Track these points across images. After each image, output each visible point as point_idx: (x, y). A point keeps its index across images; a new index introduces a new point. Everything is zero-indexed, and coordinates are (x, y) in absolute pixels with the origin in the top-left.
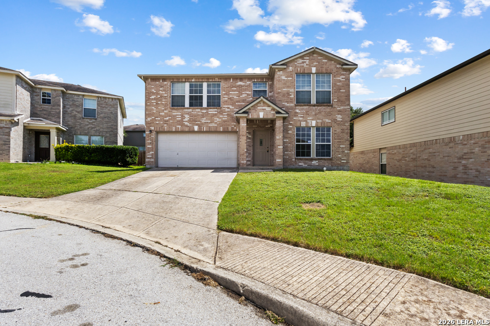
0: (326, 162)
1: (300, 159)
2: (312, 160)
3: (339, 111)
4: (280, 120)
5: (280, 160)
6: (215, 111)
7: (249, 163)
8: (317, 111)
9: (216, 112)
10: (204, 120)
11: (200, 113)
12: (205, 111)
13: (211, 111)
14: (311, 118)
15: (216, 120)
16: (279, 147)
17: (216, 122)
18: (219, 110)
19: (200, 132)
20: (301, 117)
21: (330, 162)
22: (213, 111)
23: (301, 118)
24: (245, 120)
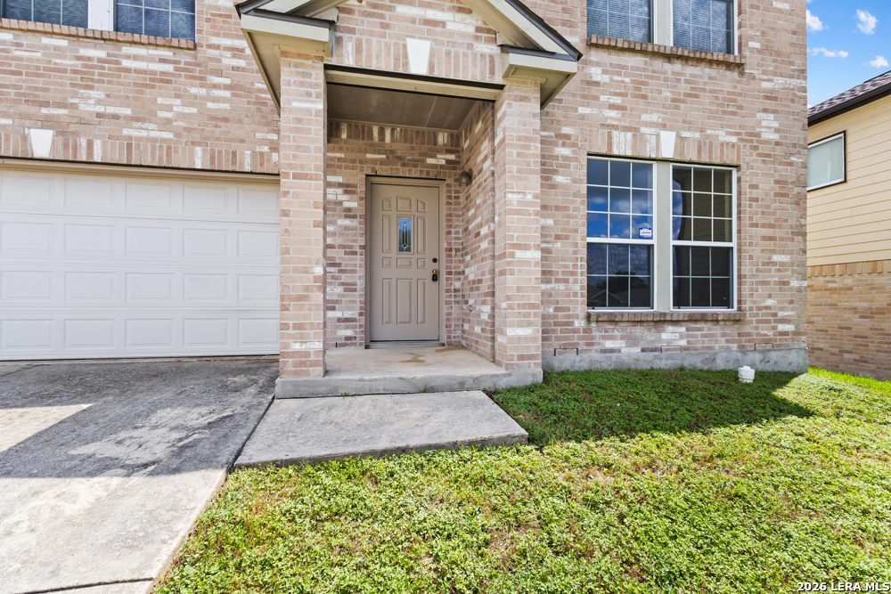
0: (717, 330)
1: (612, 320)
2: (661, 321)
3: (771, 96)
4: (523, 99)
5: (526, 332)
6: (162, 60)
7: (349, 333)
8: (683, 88)
9: (170, 68)
10: (91, 101)
11: (69, 63)
12: (102, 54)
13: (135, 58)
14: (654, 118)
15: (169, 108)
16: (519, 254)
17: (168, 121)
18: (185, 57)
19: (65, 165)
20: (612, 107)
21: (732, 330)
22: (151, 59)
23: (613, 113)
24: (318, 77)
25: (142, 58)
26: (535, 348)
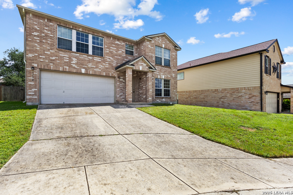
0: (168, 99)
1: (158, 98)
2: (163, 98)
3: (174, 72)
4: (150, 73)
5: (151, 98)
6: (100, 59)
7: (124, 100)
8: (165, 70)
9: (100, 61)
10: (90, 65)
11: (87, 59)
12: (91, 58)
13: (96, 59)
14: (162, 74)
15: (100, 66)
16: (150, 90)
17: (100, 68)
18: (102, 59)
19: (86, 74)
20: (158, 72)
21: (170, 99)
22: (98, 59)
23: (158, 73)
24: (131, 70)
25: (97, 59)
26: (151, 100)
